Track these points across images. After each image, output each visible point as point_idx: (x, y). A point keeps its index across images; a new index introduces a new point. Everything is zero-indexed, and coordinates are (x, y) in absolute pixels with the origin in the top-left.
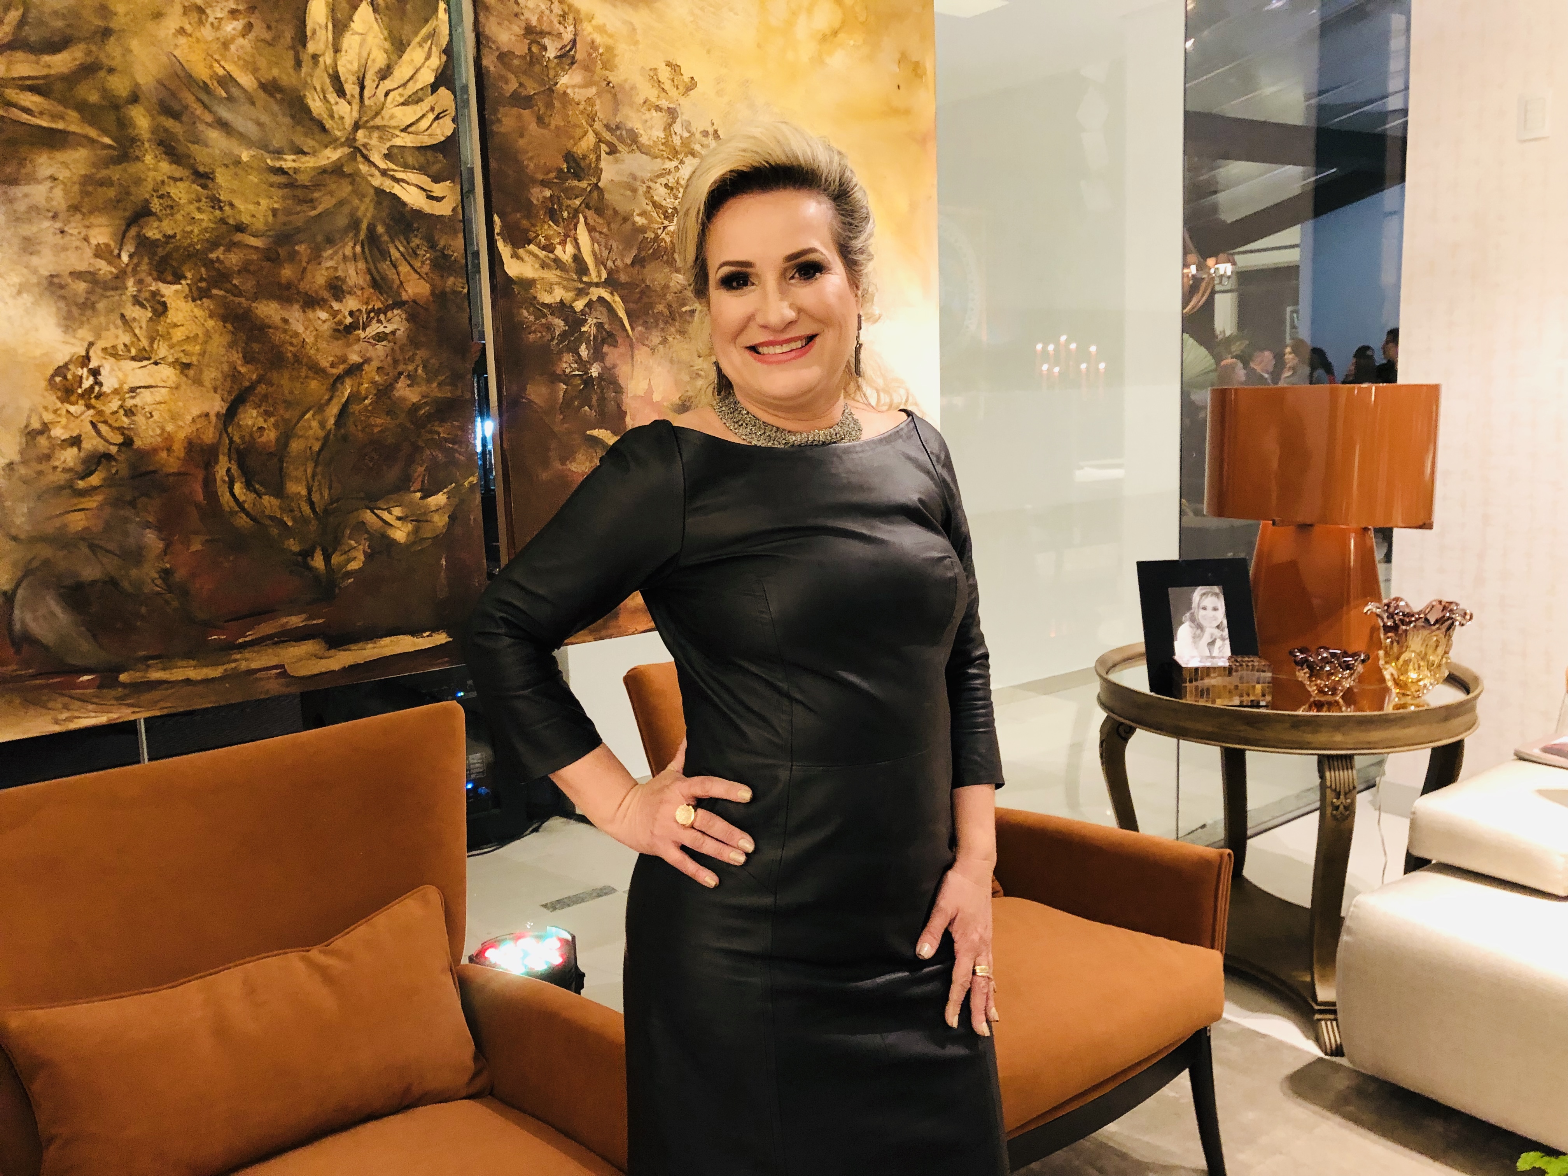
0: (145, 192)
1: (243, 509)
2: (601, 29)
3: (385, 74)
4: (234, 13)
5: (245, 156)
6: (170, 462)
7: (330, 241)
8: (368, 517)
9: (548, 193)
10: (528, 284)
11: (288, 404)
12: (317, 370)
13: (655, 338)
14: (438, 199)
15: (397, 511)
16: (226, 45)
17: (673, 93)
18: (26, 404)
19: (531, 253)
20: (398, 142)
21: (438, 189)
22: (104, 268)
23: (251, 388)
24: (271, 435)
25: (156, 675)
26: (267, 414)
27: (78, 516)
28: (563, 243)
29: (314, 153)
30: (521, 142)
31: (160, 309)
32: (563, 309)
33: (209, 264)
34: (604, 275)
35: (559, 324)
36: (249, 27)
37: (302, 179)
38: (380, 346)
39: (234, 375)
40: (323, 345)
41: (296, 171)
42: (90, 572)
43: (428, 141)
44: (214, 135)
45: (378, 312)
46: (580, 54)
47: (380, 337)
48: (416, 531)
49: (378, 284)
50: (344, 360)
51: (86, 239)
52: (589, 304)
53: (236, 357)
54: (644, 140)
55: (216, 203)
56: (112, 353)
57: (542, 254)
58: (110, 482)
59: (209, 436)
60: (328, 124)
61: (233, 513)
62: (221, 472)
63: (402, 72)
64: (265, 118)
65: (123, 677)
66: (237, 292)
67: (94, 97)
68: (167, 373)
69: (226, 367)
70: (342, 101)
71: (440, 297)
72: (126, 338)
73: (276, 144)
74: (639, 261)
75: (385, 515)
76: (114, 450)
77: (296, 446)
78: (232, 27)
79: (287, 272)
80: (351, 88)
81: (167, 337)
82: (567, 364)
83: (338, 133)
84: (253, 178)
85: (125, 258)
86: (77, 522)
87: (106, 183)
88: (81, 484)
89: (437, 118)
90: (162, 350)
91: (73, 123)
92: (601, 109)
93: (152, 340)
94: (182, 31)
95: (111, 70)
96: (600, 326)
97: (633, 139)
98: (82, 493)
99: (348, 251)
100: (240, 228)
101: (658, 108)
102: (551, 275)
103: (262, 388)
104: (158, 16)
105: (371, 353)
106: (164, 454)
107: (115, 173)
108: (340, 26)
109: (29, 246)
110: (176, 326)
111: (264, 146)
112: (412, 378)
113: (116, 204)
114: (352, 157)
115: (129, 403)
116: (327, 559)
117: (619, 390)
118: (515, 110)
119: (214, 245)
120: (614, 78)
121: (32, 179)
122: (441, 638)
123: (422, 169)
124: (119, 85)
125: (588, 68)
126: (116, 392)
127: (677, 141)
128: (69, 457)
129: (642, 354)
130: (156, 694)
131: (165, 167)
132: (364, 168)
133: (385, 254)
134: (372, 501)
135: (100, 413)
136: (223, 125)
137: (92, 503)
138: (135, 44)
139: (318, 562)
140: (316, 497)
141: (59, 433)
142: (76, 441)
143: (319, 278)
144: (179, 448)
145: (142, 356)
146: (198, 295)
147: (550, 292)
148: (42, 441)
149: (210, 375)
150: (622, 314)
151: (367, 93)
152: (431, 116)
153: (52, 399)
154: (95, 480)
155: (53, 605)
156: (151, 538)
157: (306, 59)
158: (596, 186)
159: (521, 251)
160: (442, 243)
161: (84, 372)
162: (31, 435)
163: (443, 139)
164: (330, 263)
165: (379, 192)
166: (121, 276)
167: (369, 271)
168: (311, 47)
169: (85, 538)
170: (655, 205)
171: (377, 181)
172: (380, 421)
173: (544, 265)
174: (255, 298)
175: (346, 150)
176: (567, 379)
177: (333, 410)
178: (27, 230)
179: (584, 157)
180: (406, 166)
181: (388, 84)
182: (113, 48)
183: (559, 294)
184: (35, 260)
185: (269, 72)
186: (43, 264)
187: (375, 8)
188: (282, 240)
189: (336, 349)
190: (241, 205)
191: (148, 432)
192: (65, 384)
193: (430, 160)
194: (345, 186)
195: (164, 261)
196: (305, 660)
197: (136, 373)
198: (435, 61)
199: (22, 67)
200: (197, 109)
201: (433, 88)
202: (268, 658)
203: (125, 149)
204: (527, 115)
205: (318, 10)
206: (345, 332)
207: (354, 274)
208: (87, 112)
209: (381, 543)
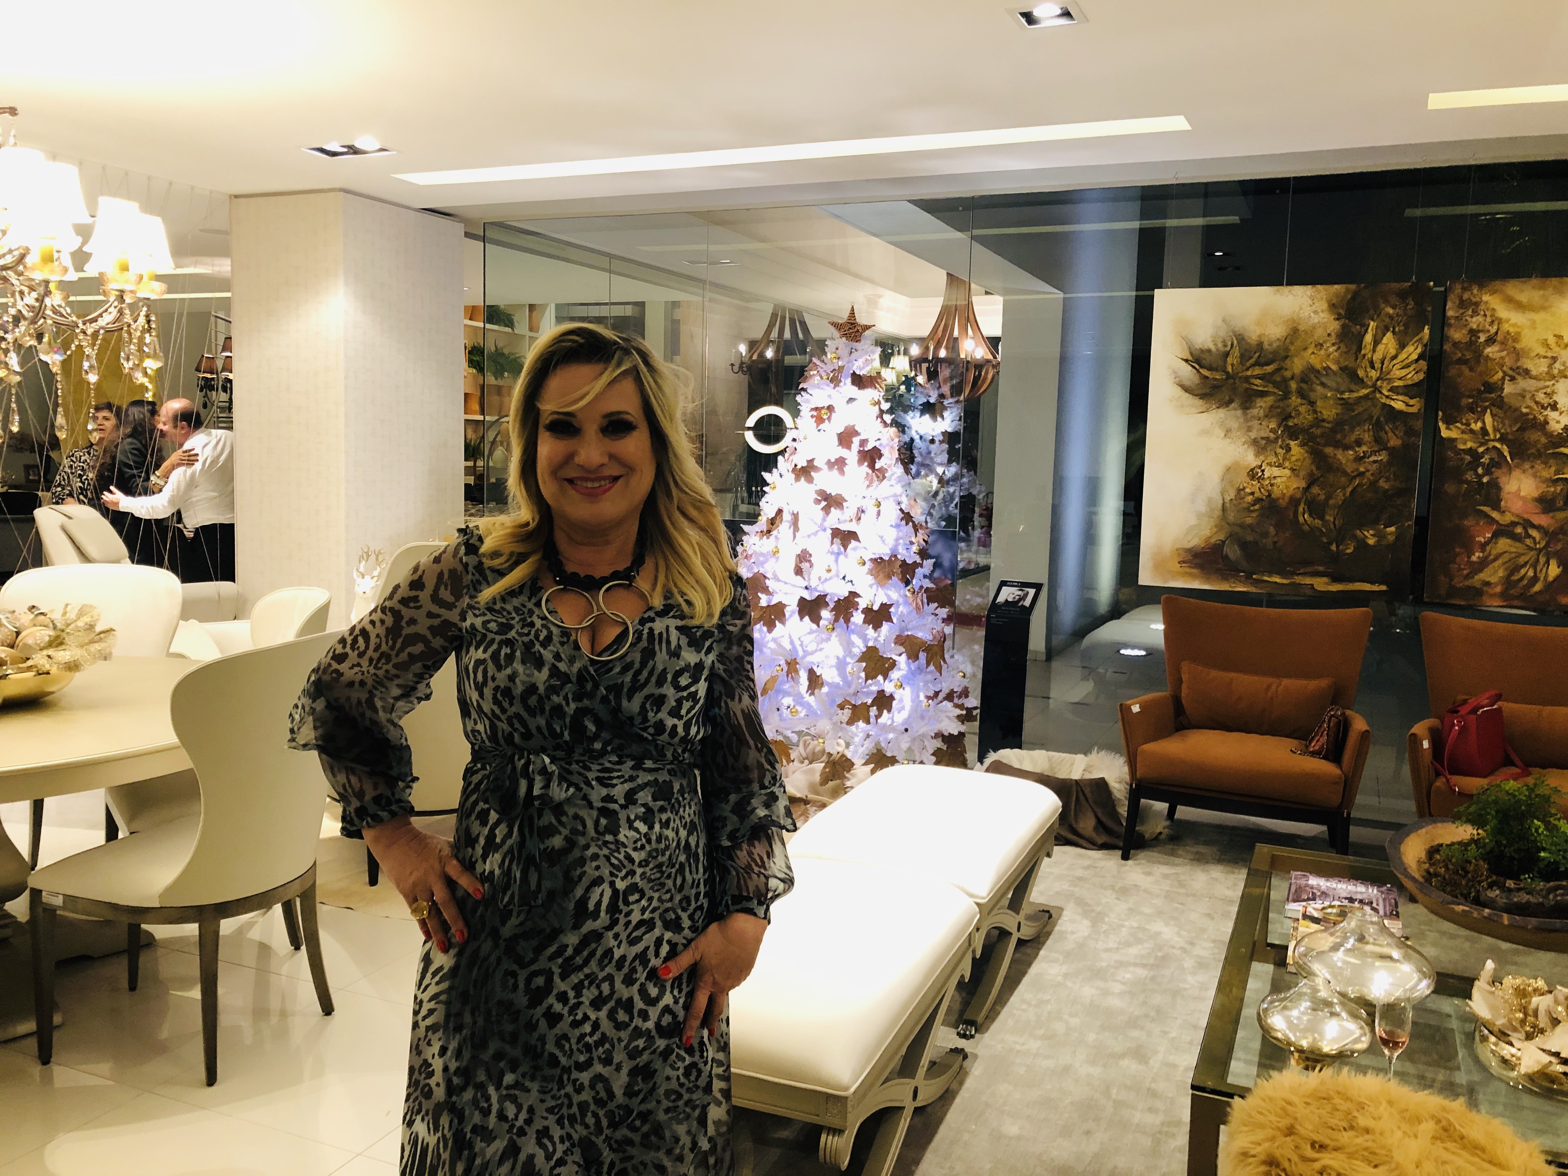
0: (1289, 410)
1: (1307, 523)
2: (1515, 325)
3: (1394, 357)
4: (1333, 344)
5: (1329, 395)
6: (1283, 503)
7: (1359, 424)
8: (1358, 532)
9: (1470, 401)
10: (1453, 440)
11: (1331, 486)
12: (1345, 473)
13: (1527, 466)
14: (1412, 406)
15: (1371, 532)
16: (1329, 356)
17: (1557, 349)
18: (1239, 480)
19: (1457, 427)
20: (1396, 384)
21: (1412, 402)
22: (1272, 435)
23: (1318, 479)
24: (1322, 497)
25: (1266, 578)
26: (1322, 489)
27: (1250, 519)
28: (1476, 422)
29: (1358, 391)
30: (1459, 380)
31: (1288, 449)
32: (1470, 451)
33: (1308, 433)
34: (1498, 436)
35: (1468, 458)
36: (1339, 348)
37: (1351, 401)
38: (1375, 466)
39: (1311, 474)
40: (1349, 464)
41: (1349, 398)
42: (1250, 538)
43: (1410, 382)
44: (1319, 388)
45: (1376, 452)
46: (1499, 337)
47: (1375, 462)
48: (1378, 541)
49: (1377, 440)
50: (1357, 469)
51: (1268, 426)
52: (1487, 449)
53: (1314, 468)
54: (1534, 373)
55: (1315, 412)
56: (1270, 464)
57: (1463, 427)
58: (1262, 508)
59: (1298, 495)
60: (1365, 380)
61: (1303, 524)
62: (1301, 509)
63: (1403, 356)
64: (1340, 380)
65: (1254, 577)
66: (1319, 444)
67: (1278, 379)
68: (1287, 472)
69: (1309, 471)
70: (1373, 370)
71: (1405, 446)
72: (1275, 459)
73: (1342, 389)
74: (1522, 429)
75: (1366, 533)
76: (1264, 497)
77: (1331, 502)
78: (1332, 349)
79: (1339, 436)
80: (1378, 365)
81: (1289, 459)
82: (1470, 476)
83: (1369, 383)
84: (1331, 402)
85: (1280, 432)
86: (1249, 521)
87: (1278, 407)
88: (1252, 508)
89: (1417, 373)
90: (1287, 464)
91: (1270, 388)
92: (1508, 362)
93: (1284, 460)
94: (1314, 353)
95: (1286, 369)
96: (1491, 459)
97: (1527, 372)
98: (1253, 511)
99: (1366, 428)
100: (1323, 420)
101: (1545, 357)
102: (1466, 436)
103: (1321, 480)
104: (1305, 349)
105: (1369, 467)
106: (1281, 500)
107: (1281, 404)
108: (1376, 342)
109: (1249, 429)
110: (1293, 455)
111: (1338, 391)
112: (1388, 479)
113: (1279, 414)
114: (1374, 392)
115: (1272, 482)
116: (1338, 547)
117: (1499, 489)
118: (1458, 366)
119: (1311, 427)
120: (1518, 346)
121: (1254, 407)
122: (1384, 588)
123: (1405, 395)
124: (1288, 374)
125: (1502, 343)
126: (1268, 477)
127: (1556, 372)
128: (1250, 498)
129: (1516, 473)
130: (1264, 585)
131: (1299, 400)
132: (1378, 395)
133: (1382, 429)
134: (1362, 526)
135: (1262, 485)
136: (1323, 385)
137: (1254, 515)
138: (1296, 360)
139: (1334, 547)
140: (1337, 523)
141: (1248, 490)
142: (1253, 494)
143: (1353, 437)
144: (1287, 499)
145: (1280, 466)
146: (1302, 445)
148: (1242, 493)
149: (1302, 473)
150: (1506, 454)
151: (1385, 366)
152: (1414, 372)
153: (1248, 479)
154: (1257, 507)
155: (1236, 547)
156: (1272, 530)
157: (1360, 356)
158: (1500, 396)
159: (1451, 426)
160: (1411, 423)
161: (1259, 470)
162: (1239, 490)
163: (1417, 381)
164: (1358, 433)
165: (1384, 404)
166: (1277, 439)
167: (1374, 436)
168: (1363, 352)
169: (1250, 526)
170: (1537, 403)
171: (1384, 400)
172: (1369, 496)
173: (1463, 432)
174: (1326, 445)
175: (1372, 389)
176: (1468, 482)
177: (1349, 489)
178: (1250, 424)
179: (1495, 383)
180: (1398, 394)
181: (1395, 362)
182: (1288, 362)
183: (1469, 445)
184: (1250, 434)
185: (1344, 364)
186: (1253, 435)
187: (1394, 332)
188: (1339, 424)
189: (1355, 466)
190: (1324, 412)
191: (1276, 493)
192: (1252, 474)
193: (1409, 391)
194: (1369, 403)
195: (1293, 433)
196: (1321, 584)
197: (1276, 471)
198: (1419, 350)
199: (1257, 371)
200: (1314, 379)
201: (1417, 361)
202: (1308, 581)
203: (1286, 396)
204: (1464, 367)
205: (1368, 338)
206: (1359, 459)
207: (1367, 437)
208: (1276, 384)
209: (1362, 544)
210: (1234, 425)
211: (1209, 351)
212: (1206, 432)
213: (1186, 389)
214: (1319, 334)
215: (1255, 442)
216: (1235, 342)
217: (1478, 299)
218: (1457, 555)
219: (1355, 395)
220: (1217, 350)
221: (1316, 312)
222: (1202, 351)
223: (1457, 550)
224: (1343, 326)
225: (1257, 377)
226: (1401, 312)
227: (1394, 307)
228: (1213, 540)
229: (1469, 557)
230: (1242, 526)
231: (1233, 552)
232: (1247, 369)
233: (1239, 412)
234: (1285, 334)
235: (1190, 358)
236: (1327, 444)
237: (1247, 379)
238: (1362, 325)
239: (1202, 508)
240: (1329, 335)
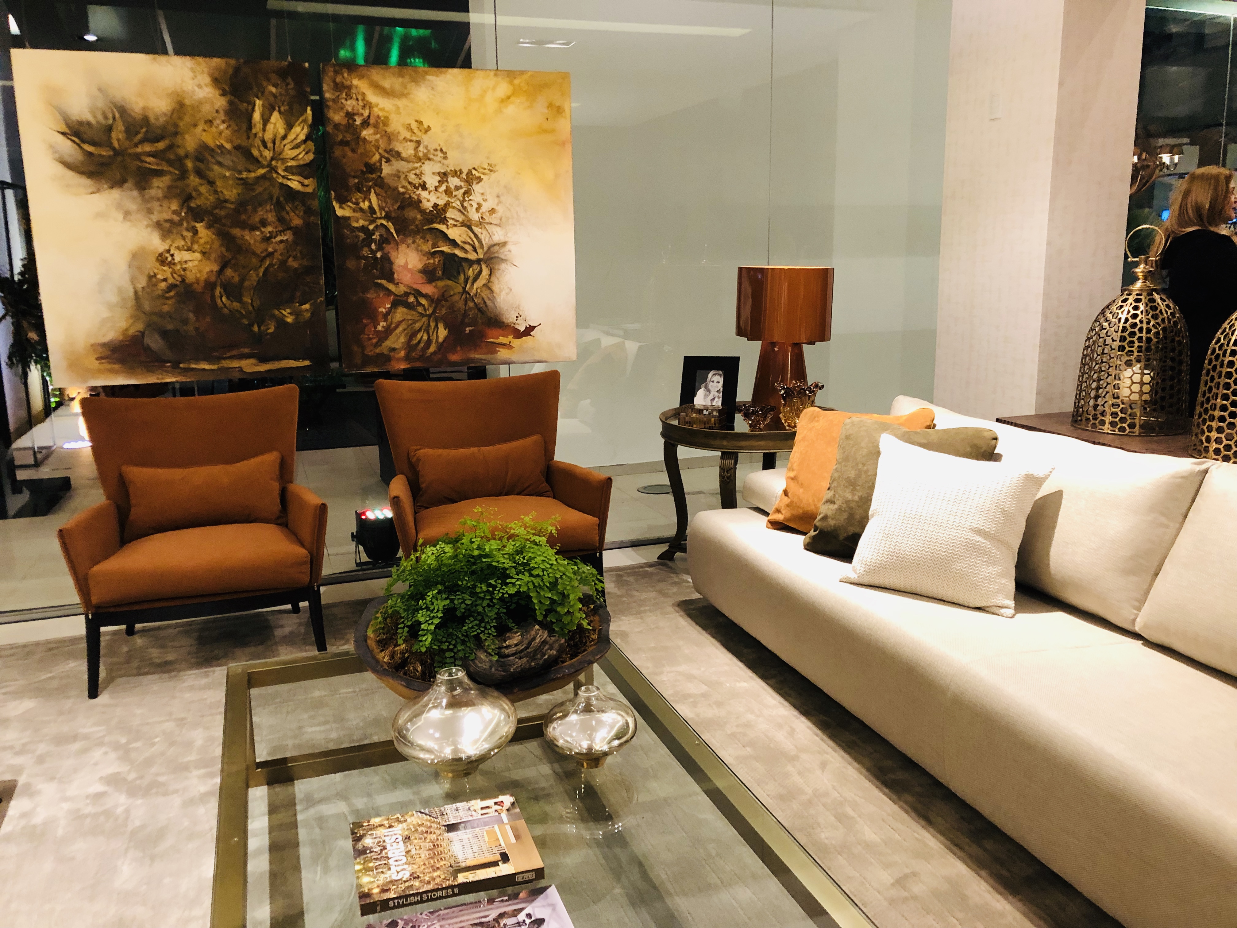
0: (189, 190)
1: (226, 307)
2: (382, 110)
3: (284, 137)
4: (223, 122)
5: (227, 174)
6: (199, 288)
7: (261, 205)
8: (277, 312)
9: (356, 181)
10: (347, 219)
11: (244, 267)
12: (254, 254)
13: (410, 241)
14: (307, 186)
15: (288, 311)
16: (220, 134)
17: (419, 134)
18: (149, 266)
19: (349, 206)
20: (289, 164)
21: (306, 182)
22: (176, 218)
23: (229, 261)
24: (237, 279)
25: (193, 366)
26: (235, 271)
27: (166, 306)
28: (364, 201)
29: (254, 171)
30: (344, 160)
31: (195, 232)
32: (363, 229)
33: (213, 215)
34: (384, 214)
35: (362, 235)
36: (229, 126)
37: (250, 181)
38: (282, 245)
39: (222, 256)
40: (257, 244)
41: (247, 178)
42: (170, 327)
43: (302, 162)
44: (216, 167)
45: (281, 232)
46: (372, 121)
47: (282, 241)
48: (296, 319)
49: (281, 220)
50: (266, 250)
51: (169, 208)
52: (377, 227)
53: (224, 250)
54: (404, 155)
55: (216, 192)
56: (178, 248)
57: (353, 206)
58: (177, 294)
59: (213, 279)
60: (260, 159)
61: (222, 308)
62: (217, 293)
63: (291, 136)
64: (235, 159)
65: (181, 366)
66: (224, 225)
67: (172, 157)
68: (198, 256)
69: (219, 254)
70: (266, 150)
71: (307, 224)
72: (183, 243)
73: (240, 168)
74: (401, 208)
75: (283, 312)
76: (178, 283)
77: (247, 283)
78: (222, 127)
79: (243, 217)
80: (270, 145)
81: (197, 242)
82: (365, 252)
83: (264, 163)
84: (231, 182)
85: (183, 214)
86: (166, 308)
87: (177, 187)
88: (167, 295)
89: (307, 153)
90: (196, 247)
91: (165, 167)
92: (382, 144)
93: (192, 243)
94: (204, 130)
95: (178, 147)
96: (381, 236)
97: (398, 155)
98: (167, 298)
100: (226, 201)
101: (411, 141)
102: (358, 215)
103: (233, 262)
104: (195, 125)
105: (277, 247)
106: (196, 285)
107: (179, 183)
108: (266, 121)
109: (150, 211)
110: (201, 238)
111: (235, 170)
112: (295, 258)
113: (179, 195)
114: (270, 172)
115: (184, 266)
116: (259, 327)
117: (391, 263)
118: (341, 147)
119: (215, 208)
120: (389, 130)
121: (150, 188)
122: (307, 363)
123: (300, 174)
124: (181, 152)
125: (376, 126)
126: (179, 262)
127: (421, 154)
128: (163, 285)
129: (402, 247)
130: (192, 373)
131: (197, 180)
132: (275, 175)
133: (284, 209)
134: (278, 306)
135: (174, 270)
136: (220, 164)
137: (170, 302)
138: (187, 136)
139: (256, 328)
140: (254, 304)
141: (160, 276)
142: (165, 280)
143: (257, 219)
144: (202, 284)
145: (189, 249)
146: (209, 227)
147: (357, 222)
148: (154, 280)
149: (213, 256)
150: (393, 231)
151: (276, 146)
152: (304, 153)
153: (157, 264)
154: (172, 294)
155: (157, 337)
156: (191, 316)
157: (252, 136)
158: (380, 177)
159: (344, 205)
160: (309, 203)
161: (168, 255)
162: (150, 277)
163: (308, 161)
164: (261, 213)
165: (282, 184)
166: (182, 220)
167: (277, 216)
168: (254, 131)
169: (169, 315)
170: (410, 183)
171: (280, 180)
172: (281, 275)
173: (354, 211)
174: (231, 227)
175: (267, 169)
176: (365, 258)
177: (262, 270)
178: (149, 205)
179: (375, 164)
180: (293, 174)
181: (285, 142)
182: (179, 139)
183: (362, 222)
184: (152, 216)
185: (237, 142)
186: (155, 217)
187: (280, 112)
188: (242, 205)
189: (263, 246)
190: (225, 192)
191: (190, 277)
192: (162, 259)
193: (303, 170)
194: (267, 184)
195: (197, 214)
196: (250, 366)
197: (186, 256)
198: (306, 130)
199: (147, 148)
200: (210, 158)
201: (305, 141)
202: (235, 364)
203: (183, 175)
204: (347, 149)
205: (257, 116)
206: (267, 239)
207: (271, 217)
208: (170, 163)
209: (281, 323)
210: (132, 206)
211: (89, 124)
212: (100, 215)
213: (68, 165)
214: (207, 110)
215: (158, 225)
216: (117, 115)
217: (348, 83)
218: (366, 325)
219: (253, 175)
220: (98, 122)
221: (200, 86)
222: (81, 123)
223: (365, 321)
224: (231, 103)
225: (150, 154)
226: (283, 92)
227: (275, 86)
228: (131, 332)
229: (376, 328)
230: (161, 315)
231: (154, 342)
232: (136, 145)
233: (135, 193)
234: (170, 108)
235: (67, 130)
236: (233, 226)
237: (138, 156)
238: (249, 103)
239: (113, 298)
240: (217, 111)
